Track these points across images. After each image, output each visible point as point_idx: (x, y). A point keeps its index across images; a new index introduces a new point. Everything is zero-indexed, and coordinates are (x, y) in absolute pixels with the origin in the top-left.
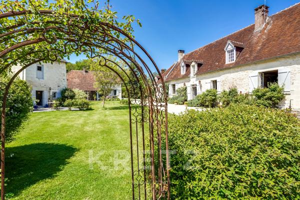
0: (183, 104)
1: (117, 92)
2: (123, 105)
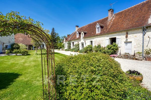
0: (77, 52)
1: (44, 46)
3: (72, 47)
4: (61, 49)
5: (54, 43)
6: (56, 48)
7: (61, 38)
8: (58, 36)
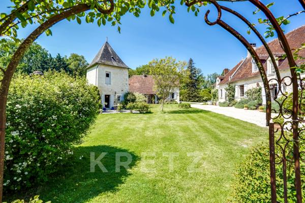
1: (175, 96)
2: (182, 109)
3: (239, 97)
4: (209, 103)
5: (193, 89)
6: (197, 99)
7: (206, 80)
8: (200, 76)
